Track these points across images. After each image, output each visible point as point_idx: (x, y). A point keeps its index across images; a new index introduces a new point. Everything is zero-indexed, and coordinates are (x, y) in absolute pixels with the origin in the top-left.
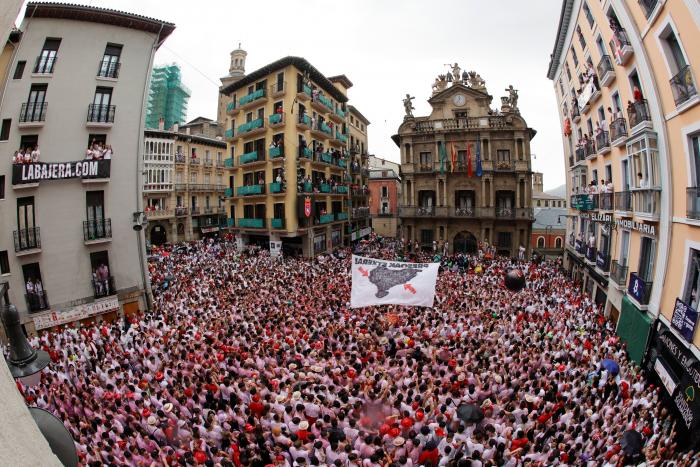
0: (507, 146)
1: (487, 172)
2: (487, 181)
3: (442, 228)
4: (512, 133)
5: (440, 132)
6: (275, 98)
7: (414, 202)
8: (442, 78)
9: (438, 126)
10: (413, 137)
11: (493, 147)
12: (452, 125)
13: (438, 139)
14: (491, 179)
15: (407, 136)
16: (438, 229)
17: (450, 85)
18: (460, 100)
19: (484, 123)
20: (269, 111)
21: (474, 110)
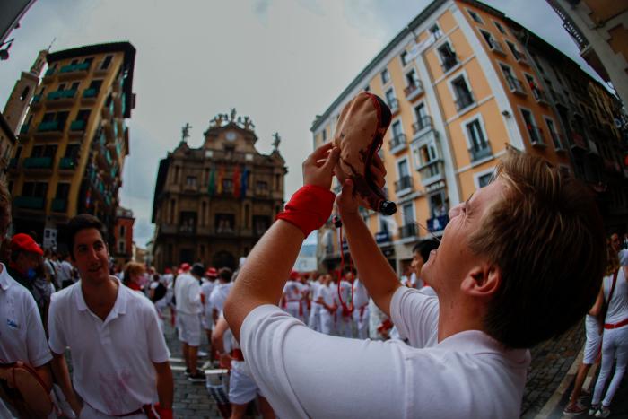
0: (266, 179)
1: (248, 198)
2: (247, 206)
3: (203, 248)
4: (272, 168)
5: (209, 159)
6: (96, 75)
7: (176, 220)
8: (220, 116)
9: (209, 154)
10: (185, 161)
11: (254, 178)
12: (221, 156)
13: (207, 165)
14: (251, 204)
15: (179, 159)
16: (199, 249)
17: (224, 123)
18: (231, 137)
19: (249, 157)
20: (84, 85)
21: (242, 146)
